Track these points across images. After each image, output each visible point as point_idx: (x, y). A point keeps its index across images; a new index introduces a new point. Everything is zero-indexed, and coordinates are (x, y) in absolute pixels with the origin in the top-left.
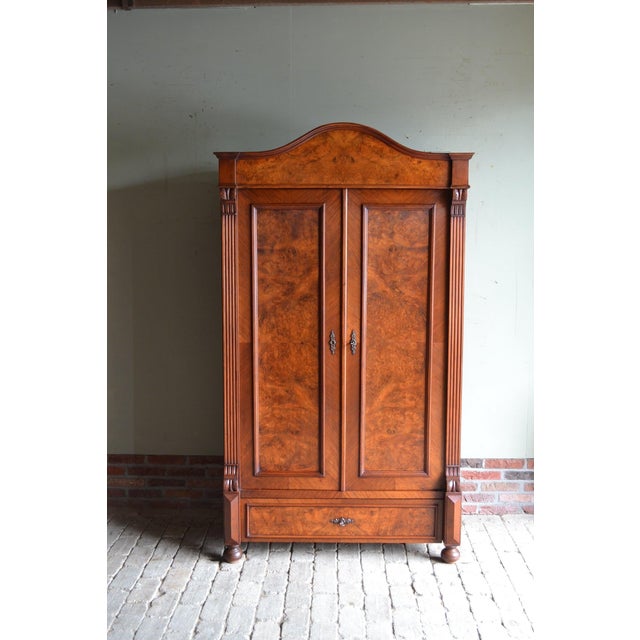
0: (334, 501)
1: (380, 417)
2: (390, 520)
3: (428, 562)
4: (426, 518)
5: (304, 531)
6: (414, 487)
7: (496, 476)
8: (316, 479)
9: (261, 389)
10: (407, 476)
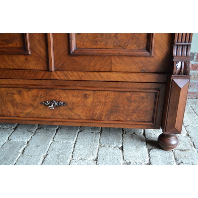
0: (43, 82)
2: (105, 104)
3: (145, 148)
5: (16, 113)
6: (134, 68)
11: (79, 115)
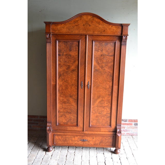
0: (81, 134)
1: (96, 109)
2: (99, 140)
3: (110, 153)
4: (110, 140)
5: (72, 143)
6: (107, 131)
7: (131, 124)
8: (76, 127)
9: (59, 99)
10: (104, 127)
11: (91, 144)
